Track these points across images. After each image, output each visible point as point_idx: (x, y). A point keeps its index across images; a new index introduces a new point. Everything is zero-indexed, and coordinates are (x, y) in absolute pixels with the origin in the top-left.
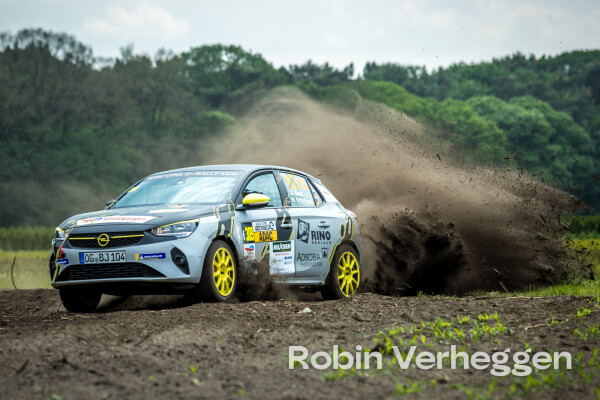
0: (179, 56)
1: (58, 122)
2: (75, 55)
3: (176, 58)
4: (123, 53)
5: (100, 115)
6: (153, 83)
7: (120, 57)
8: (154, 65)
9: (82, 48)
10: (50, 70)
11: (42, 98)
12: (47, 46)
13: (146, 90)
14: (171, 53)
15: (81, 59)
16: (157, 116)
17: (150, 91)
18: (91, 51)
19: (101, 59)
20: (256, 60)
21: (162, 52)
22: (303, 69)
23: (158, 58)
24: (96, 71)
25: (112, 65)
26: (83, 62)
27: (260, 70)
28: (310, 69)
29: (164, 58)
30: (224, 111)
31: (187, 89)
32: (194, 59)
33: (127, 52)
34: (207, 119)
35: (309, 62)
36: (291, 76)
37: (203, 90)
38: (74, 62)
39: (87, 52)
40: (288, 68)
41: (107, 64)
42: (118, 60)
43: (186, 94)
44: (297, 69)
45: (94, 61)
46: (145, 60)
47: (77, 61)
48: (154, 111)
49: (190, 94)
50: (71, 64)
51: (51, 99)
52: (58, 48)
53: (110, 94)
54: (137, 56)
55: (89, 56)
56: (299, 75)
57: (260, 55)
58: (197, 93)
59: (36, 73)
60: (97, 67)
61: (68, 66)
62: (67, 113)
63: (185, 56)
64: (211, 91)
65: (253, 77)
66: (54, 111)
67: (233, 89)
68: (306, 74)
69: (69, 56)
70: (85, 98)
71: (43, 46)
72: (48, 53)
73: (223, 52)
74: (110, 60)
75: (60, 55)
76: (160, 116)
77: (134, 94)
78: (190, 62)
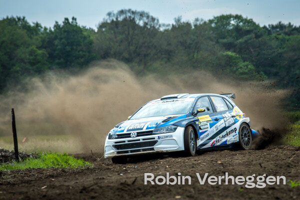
0: (207, 22)
1: (141, 61)
2: (149, 23)
3: (205, 23)
4: (176, 21)
5: (164, 56)
6: (192, 37)
7: (174, 24)
8: (193, 27)
9: (153, 19)
10: (136, 32)
11: (132, 48)
12: (134, 19)
13: (189, 41)
14: (202, 20)
15: (152, 25)
16: (195, 56)
17: (191, 42)
18: (158, 20)
19: (164, 25)
20: (250, 22)
21: (197, 20)
22: (277, 27)
23: (195, 24)
24: (161, 32)
25: (170, 28)
26: (154, 27)
27: (252, 28)
28: (280, 26)
29: (198, 23)
30: (232, 52)
31: (212, 40)
32: (216, 23)
33: (178, 20)
34: (223, 56)
35: (280, 23)
36: (269, 31)
37: (221, 40)
38: (149, 27)
39: (156, 21)
40: (268, 27)
41: (167, 28)
42: (173, 25)
43: (211, 43)
44: (273, 27)
45: (160, 26)
46: (188, 24)
47: (151, 26)
48: (194, 52)
49: (214, 43)
50: (147, 28)
51: (136, 48)
52: (140, 20)
53: (169, 44)
54: (183, 23)
55: (157, 24)
56: (274, 30)
57: (252, 20)
58: (217, 42)
59: (129, 33)
60: (162, 29)
61: (146, 29)
62: (146, 55)
63: (211, 21)
64: (225, 41)
65: (248, 32)
66: (139, 55)
67: (237, 39)
68: (278, 30)
69: (146, 24)
70: (155, 47)
71: (132, 18)
72: (135, 23)
73: (232, 19)
74: (168, 25)
75: (141, 23)
76: (197, 56)
77: (183, 44)
78: (213, 25)
